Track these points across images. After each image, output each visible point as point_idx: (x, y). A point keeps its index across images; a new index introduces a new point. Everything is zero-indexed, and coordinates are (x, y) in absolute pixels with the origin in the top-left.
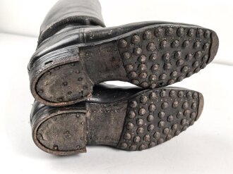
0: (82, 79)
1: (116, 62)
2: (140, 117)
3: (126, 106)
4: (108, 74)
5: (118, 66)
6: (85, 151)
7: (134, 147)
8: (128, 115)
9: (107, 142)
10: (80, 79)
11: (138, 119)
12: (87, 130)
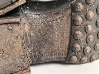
2: (88, 22)
3: (69, 12)
6: (30, 71)
7: (85, 59)
8: (73, 22)
9: (54, 58)
11: (86, 25)
12: (29, 47)
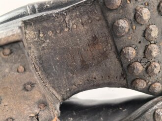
0: (32, 85)
1: (100, 47)
4: (86, 75)
5: (105, 55)
10: (28, 87)
